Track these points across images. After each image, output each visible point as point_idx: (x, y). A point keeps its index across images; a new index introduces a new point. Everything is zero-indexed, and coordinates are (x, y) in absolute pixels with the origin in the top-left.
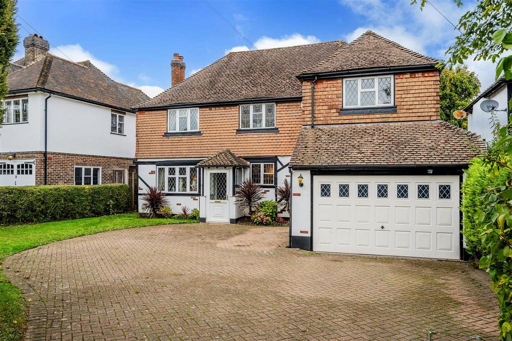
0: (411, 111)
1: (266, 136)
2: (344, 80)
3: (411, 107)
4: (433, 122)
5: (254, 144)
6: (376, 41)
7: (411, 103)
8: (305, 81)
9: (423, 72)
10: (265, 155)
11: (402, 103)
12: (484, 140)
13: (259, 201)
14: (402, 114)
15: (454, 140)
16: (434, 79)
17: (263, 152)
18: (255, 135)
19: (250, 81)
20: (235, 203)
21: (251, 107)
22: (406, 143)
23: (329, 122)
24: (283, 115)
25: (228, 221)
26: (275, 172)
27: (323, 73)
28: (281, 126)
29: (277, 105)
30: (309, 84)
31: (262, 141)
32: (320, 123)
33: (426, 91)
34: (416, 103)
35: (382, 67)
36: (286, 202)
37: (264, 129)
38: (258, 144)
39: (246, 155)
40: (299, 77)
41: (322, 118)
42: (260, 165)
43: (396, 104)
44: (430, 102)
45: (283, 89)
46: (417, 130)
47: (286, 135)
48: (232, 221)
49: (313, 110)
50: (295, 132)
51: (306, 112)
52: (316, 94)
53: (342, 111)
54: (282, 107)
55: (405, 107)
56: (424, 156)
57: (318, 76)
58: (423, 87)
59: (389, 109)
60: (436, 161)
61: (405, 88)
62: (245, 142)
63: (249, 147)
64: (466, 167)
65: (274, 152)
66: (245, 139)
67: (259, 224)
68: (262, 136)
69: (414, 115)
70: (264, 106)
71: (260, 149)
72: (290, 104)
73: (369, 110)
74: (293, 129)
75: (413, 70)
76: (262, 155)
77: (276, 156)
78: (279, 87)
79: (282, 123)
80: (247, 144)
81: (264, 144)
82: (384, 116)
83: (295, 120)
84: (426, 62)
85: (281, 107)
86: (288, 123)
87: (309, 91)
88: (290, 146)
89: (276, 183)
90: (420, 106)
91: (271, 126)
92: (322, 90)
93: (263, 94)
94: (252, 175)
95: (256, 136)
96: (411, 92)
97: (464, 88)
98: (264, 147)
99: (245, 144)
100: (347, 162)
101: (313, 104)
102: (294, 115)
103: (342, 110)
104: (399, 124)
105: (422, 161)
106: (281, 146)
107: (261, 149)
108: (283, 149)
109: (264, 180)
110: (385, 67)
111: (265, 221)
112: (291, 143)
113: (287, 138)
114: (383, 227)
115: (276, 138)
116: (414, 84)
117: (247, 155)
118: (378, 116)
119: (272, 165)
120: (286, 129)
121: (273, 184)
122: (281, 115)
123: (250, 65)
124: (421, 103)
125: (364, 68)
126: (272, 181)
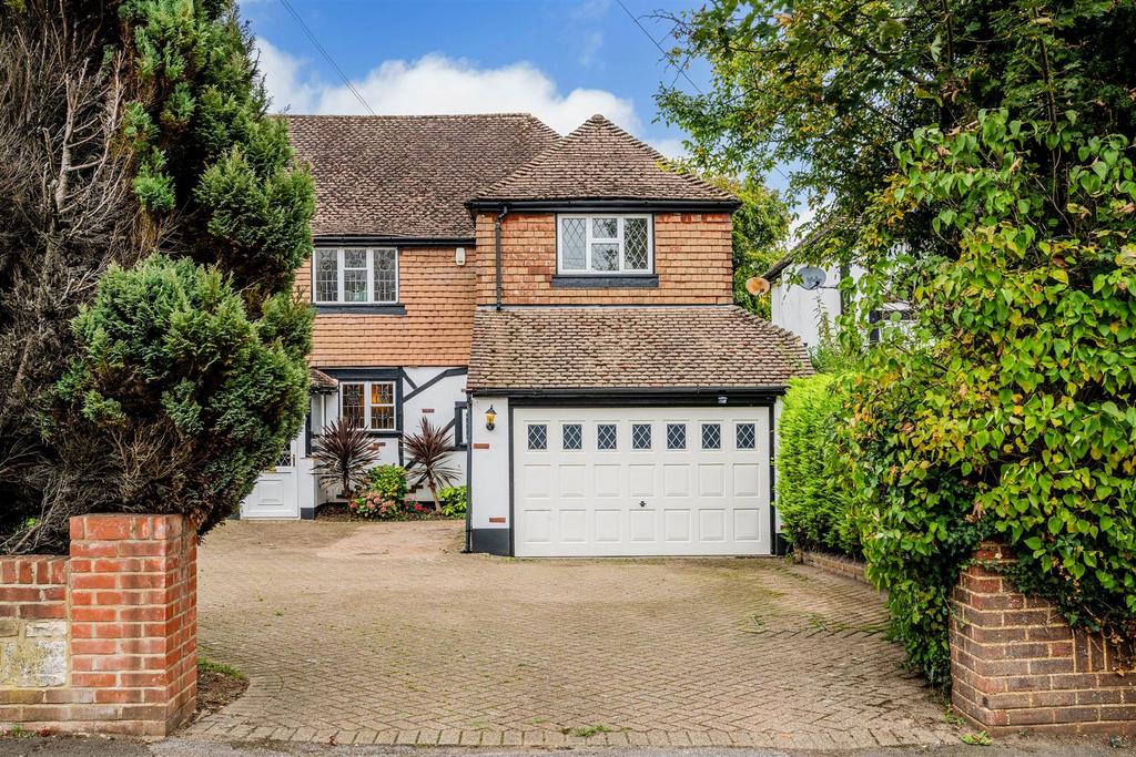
0: (683, 286)
1: (377, 320)
2: (560, 217)
3: (684, 278)
4: (722, 308)
5: (349, 339)
6: (614, 139)
7: (683, 271)
8: (481, 213)
9: (705, 214)
10: (376, 363)
11: (669, 271)
12: (806, 345)
13: (367, 467)
14: (667, 290)
15: (758, 344)
16: (723, 227)
17: (371, 357)
18: (351, 318)
19: (331, 193)
20: (313, 472)
21: (341, 254)
22: (679, 348)
23: (532, 300)
24: (415, 276)
25: (296, 514)
26: (397, 403)
27: (518, 200)
28: (410, 301)
29: (400, 254)
30: (490, 220)
31: (367, 333)
32: (512, 301)
33: (709, 249)
34: (692, 271)
35: (632, 199)
36: (425, 467)
37: (372, 306)
38: (357, 339)
39: (328, 364)
40: (468, 205)
41: (516, 292)
42: (362, 387)
43: (658, 270)
44: (716, 271)
45: (412, 218)
46: (694, 322)
47: (424, 320)
48: (306, 514)
49: (499, 275)
50: (441, 314)
51: (484, 279)
52: (503, 241)
53: (556, 280)
54: (414, 259)
55: (673, 278)
56: (712, 372)
57: (509, 207)
58: (705, 242)
59: (644, 281)
60: (733, 382)
61: (673, 242)
62: (328, 333)
63: (336, 346)
64: (782, 392)
65: (394, 357)
66: (327, 327)
67: (369, 517)
68: (367, 320)
69: (689, 293)
70: (370, 253)
71: (362, 351)
72: (431, 253)
73: (608, 280)
74: (438, 307)
75: (687, 209)
76: (367, 363)
77: (401, 367)
78: (402, 212)
79: (414, 294)
80: (332, 339)
81: (371, 339)
82: (635, 292)
83: (442, 288)
84: (709, 196)
85: (409, 259)
86: (427, 295)
87: (489, 234)
88: (432, 345)
89: (400, 426)
90: (700, 278)
91: (388, 298)
92: (516, 234)
93: (368, 228)
94: (345, 409)
95: (354, 321)
96: (684, 249)
97: (761, 223)
98: (371, 345)
99: (327, 339)
100: (578, 383)
101: (499, 264)
102: (441, 276)
103: (556, 277)
104: (663, 309)
105: (710, 382)
106: (411, 345)
107: (366, 351)
108: (416, 351)
109: (373, 421)
110: (636, 199)
111: (384, 510)
112: (433, 339)
113: (425, 326)
114: (643, 504)
115: (401, 327)
116: (687, 234)
117: (332, 364)
118: (624, 292)
119: (391, 386)
120: (424, 307)
121: (394, 429)
122: (410, 276)
123: (322, 153)
124: (700, 271)
125: (598, 198)
126: (392, 420)
